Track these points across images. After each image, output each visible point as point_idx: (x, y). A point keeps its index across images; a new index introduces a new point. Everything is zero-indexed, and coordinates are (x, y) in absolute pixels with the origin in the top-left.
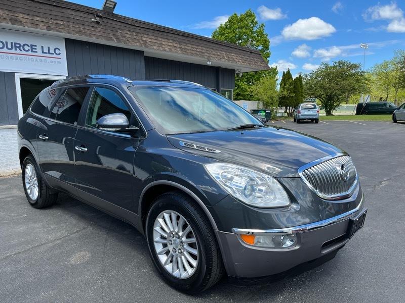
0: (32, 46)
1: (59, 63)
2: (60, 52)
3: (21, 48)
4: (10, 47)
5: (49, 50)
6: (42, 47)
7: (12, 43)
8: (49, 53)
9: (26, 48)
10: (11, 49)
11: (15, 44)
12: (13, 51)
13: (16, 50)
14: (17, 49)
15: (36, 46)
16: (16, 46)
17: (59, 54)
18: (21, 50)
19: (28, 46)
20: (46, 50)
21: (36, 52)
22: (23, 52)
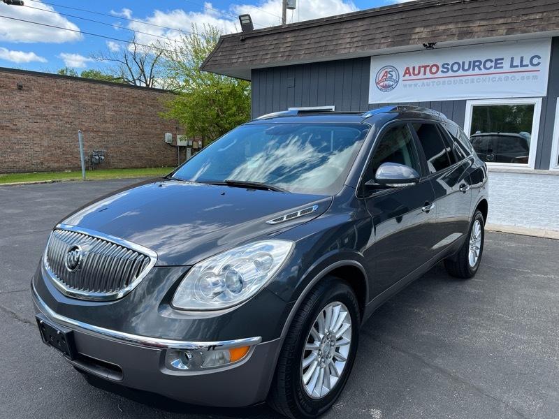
0: (496, 60)
1: (535, 78)
2: (540, 61)
3: (482, 66)
4: (466, 67)
5: (522, 61)
6: (512, 59)
7: (470, 62)
8: (522, 65)
9: (488, 65)
10: (469, 69)
11: (475, 62)
12: (470, 72)
13: (474, 70)
14: (476, 68)
15: (502, 59)
16: (475, 65)
17: (539, 64)
18: (480, 69)
19: (491, 61)
20: (517, 62)
21: (502, 67)
22: (484, 71)
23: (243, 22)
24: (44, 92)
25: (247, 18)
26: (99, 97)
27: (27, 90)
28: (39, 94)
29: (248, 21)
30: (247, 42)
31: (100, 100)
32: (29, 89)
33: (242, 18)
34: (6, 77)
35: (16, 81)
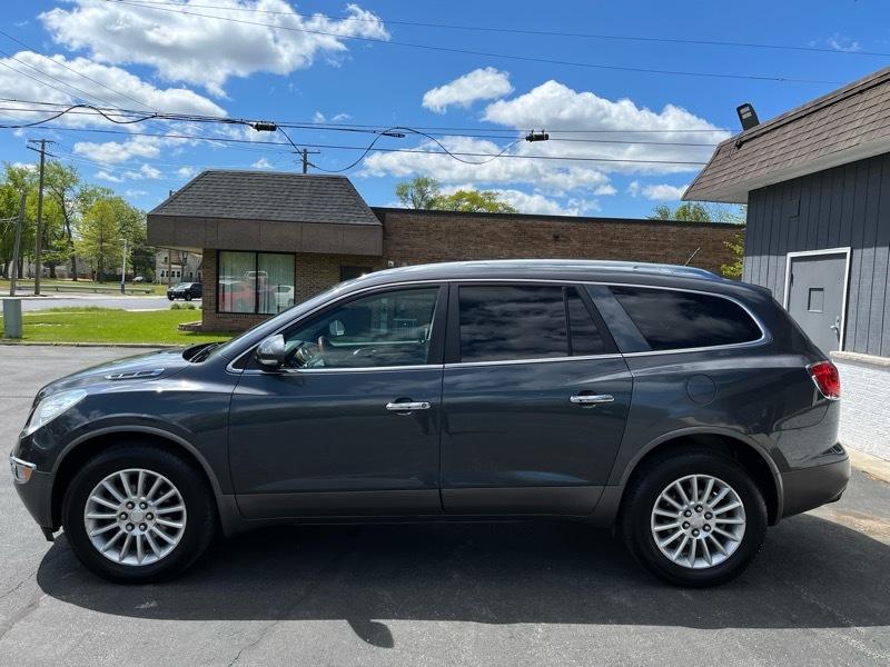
23: (744, 117)
24: (584, 242)
25: (747, 109)
26: (659, 243)
27: (565, 241)
28: (578, 245)
29: (749, 115)
30: (744, 146)
31: (661, 248)
32: (568, 239)
33: (742, 111)
34: (541, 226)
35: (553, 230)
